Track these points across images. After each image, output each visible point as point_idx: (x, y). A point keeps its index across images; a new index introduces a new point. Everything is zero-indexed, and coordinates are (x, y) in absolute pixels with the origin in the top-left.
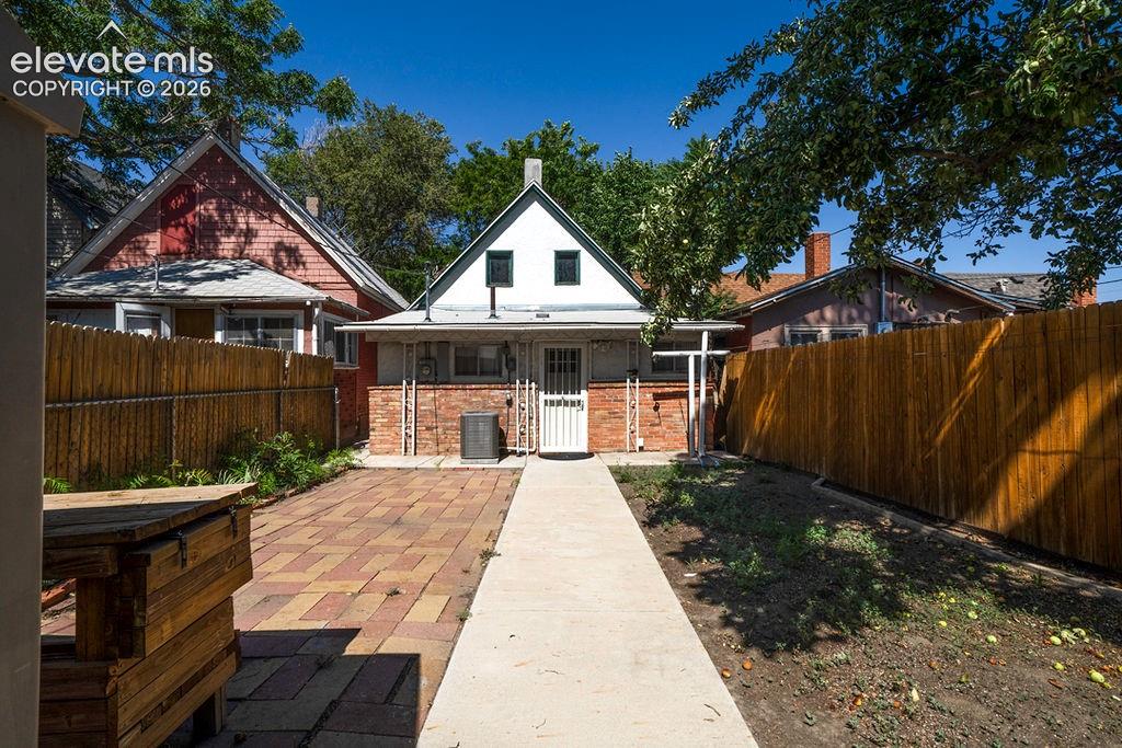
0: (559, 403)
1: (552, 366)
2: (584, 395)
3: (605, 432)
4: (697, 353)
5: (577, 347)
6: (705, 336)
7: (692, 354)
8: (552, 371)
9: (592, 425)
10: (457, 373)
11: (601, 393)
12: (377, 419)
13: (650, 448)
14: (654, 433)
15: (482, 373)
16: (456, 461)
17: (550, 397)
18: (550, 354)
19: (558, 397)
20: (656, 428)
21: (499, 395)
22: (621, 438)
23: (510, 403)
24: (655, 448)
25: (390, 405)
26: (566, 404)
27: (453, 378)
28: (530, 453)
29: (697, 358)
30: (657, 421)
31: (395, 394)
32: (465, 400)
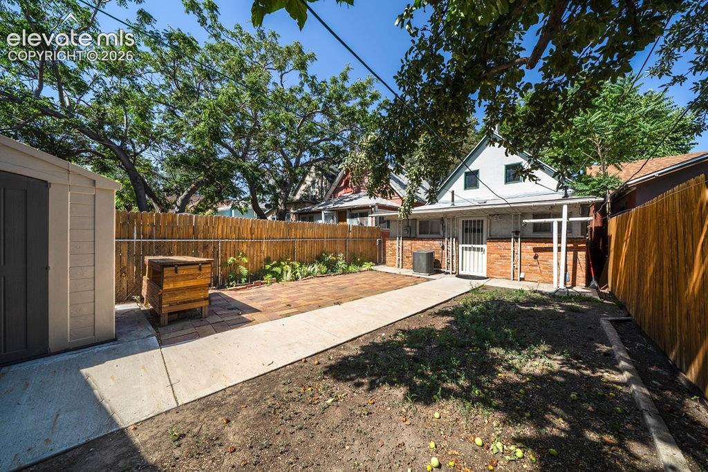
0: (470, 249)
1: (466, 229)
2: (484, 246)
3: (497, 267)
4: (559, 220)
5: (481, 219)
6: (565, 208)
7: (555, 221)
8: (466, 232)
9: (489, 262)
10: (420, 233)
11: (495, 244)
12: (389, 252)
13: (530, 280)
14: (533, 270)
15: (432, 233)
16: (411, 273)
17: (465, 246)
18: (465, 223)
19: (470, 246)
20: (535, 268)
21: (437, 243)
22: (508, 271)
23: (443, 248)
24: (533, 280)
25: (394, 246)
26: (474, 249)
27: (418, 236)
28: (452, 273)
29: (560, 224)
30: (535, 263)
31: (394, 242)
32: (422, 246)
